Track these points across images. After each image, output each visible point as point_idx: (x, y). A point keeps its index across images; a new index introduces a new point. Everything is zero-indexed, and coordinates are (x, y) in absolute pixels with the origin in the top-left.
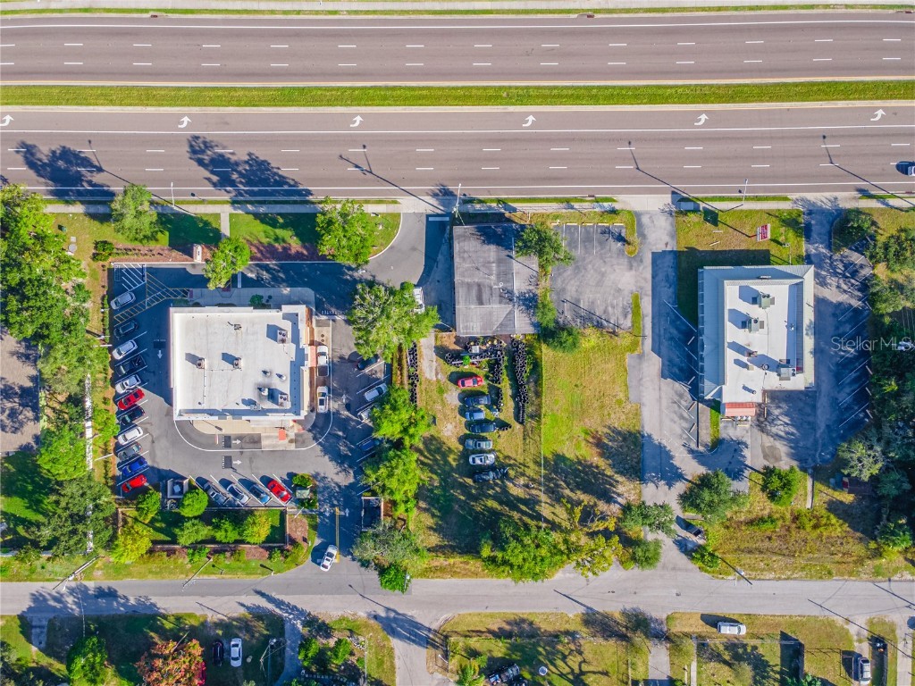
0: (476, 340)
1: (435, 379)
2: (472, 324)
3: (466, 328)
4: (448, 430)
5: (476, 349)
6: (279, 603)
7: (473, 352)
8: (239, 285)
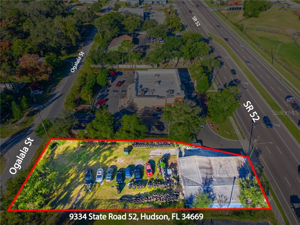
0: (176, 172)
1: (150, 155)
2: (186, 164)
3: (183, 162)
4: (120, 160)
5: (170, 172)
6: (53, 101)
7: (168, 170)
8: (187, 94)
